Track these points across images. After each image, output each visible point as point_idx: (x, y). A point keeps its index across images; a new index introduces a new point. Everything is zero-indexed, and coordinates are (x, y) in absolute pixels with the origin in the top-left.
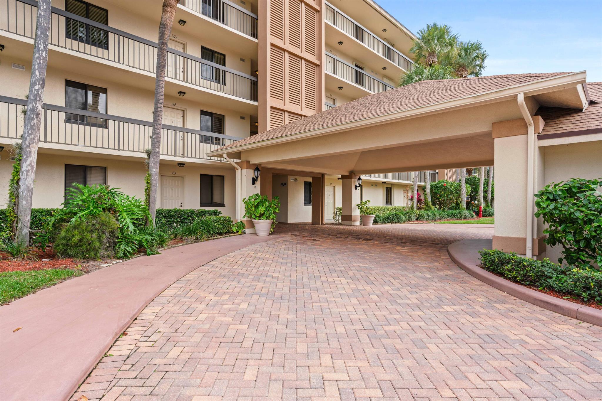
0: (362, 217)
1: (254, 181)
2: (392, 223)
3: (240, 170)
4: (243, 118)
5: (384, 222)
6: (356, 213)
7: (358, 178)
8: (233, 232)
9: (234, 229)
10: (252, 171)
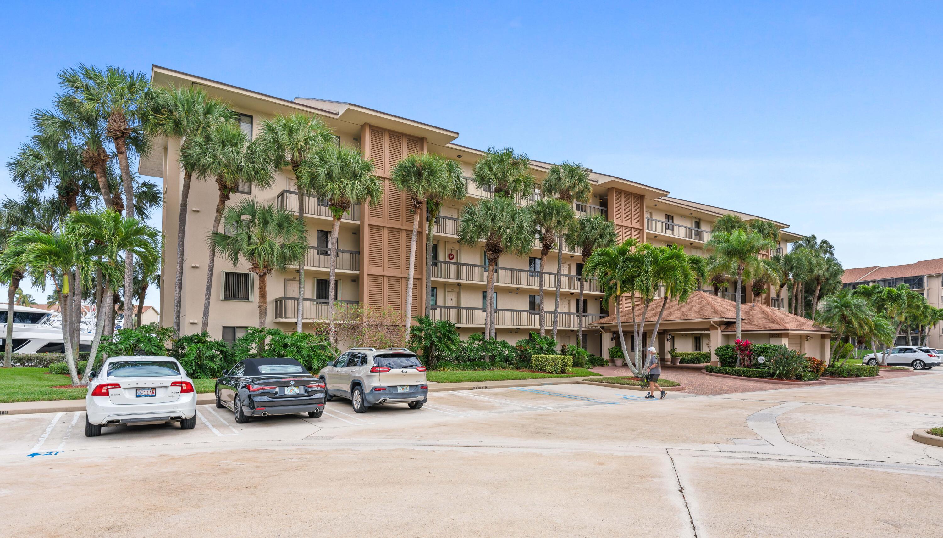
0: (672, 359)
1: (612, 339)
2: (694, 363)
3: (605, 334)
4: (596, 299)
5: (688, 363)
6: (669, 356)
7: (669, 334)
8: (604, 365)
9: (605, 363)
10: (611, 334)
